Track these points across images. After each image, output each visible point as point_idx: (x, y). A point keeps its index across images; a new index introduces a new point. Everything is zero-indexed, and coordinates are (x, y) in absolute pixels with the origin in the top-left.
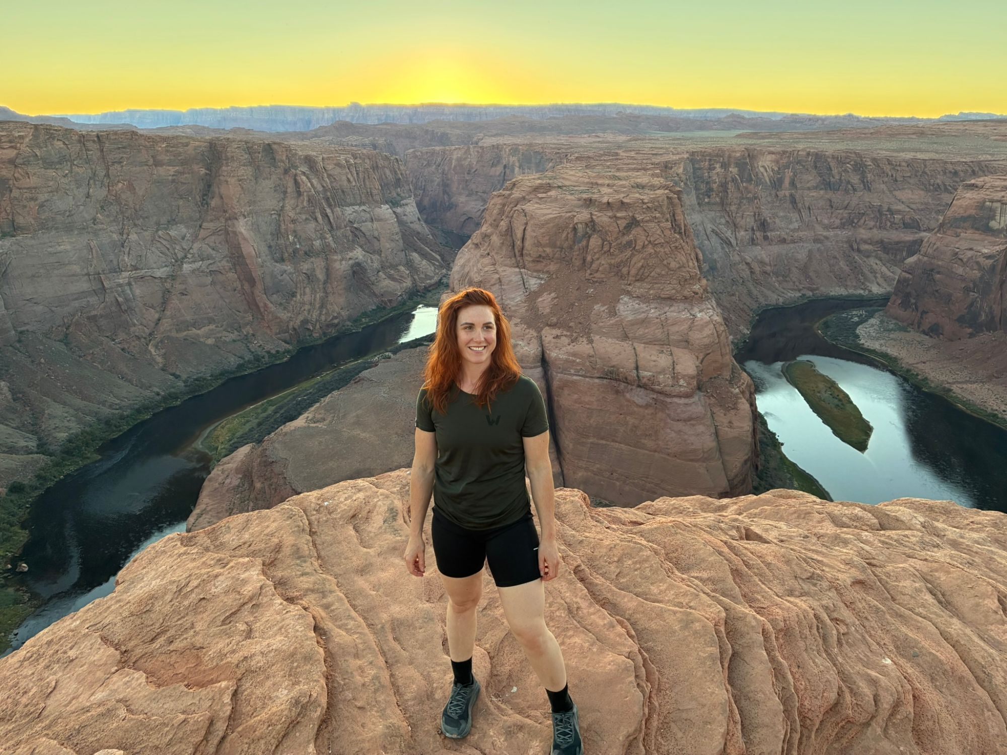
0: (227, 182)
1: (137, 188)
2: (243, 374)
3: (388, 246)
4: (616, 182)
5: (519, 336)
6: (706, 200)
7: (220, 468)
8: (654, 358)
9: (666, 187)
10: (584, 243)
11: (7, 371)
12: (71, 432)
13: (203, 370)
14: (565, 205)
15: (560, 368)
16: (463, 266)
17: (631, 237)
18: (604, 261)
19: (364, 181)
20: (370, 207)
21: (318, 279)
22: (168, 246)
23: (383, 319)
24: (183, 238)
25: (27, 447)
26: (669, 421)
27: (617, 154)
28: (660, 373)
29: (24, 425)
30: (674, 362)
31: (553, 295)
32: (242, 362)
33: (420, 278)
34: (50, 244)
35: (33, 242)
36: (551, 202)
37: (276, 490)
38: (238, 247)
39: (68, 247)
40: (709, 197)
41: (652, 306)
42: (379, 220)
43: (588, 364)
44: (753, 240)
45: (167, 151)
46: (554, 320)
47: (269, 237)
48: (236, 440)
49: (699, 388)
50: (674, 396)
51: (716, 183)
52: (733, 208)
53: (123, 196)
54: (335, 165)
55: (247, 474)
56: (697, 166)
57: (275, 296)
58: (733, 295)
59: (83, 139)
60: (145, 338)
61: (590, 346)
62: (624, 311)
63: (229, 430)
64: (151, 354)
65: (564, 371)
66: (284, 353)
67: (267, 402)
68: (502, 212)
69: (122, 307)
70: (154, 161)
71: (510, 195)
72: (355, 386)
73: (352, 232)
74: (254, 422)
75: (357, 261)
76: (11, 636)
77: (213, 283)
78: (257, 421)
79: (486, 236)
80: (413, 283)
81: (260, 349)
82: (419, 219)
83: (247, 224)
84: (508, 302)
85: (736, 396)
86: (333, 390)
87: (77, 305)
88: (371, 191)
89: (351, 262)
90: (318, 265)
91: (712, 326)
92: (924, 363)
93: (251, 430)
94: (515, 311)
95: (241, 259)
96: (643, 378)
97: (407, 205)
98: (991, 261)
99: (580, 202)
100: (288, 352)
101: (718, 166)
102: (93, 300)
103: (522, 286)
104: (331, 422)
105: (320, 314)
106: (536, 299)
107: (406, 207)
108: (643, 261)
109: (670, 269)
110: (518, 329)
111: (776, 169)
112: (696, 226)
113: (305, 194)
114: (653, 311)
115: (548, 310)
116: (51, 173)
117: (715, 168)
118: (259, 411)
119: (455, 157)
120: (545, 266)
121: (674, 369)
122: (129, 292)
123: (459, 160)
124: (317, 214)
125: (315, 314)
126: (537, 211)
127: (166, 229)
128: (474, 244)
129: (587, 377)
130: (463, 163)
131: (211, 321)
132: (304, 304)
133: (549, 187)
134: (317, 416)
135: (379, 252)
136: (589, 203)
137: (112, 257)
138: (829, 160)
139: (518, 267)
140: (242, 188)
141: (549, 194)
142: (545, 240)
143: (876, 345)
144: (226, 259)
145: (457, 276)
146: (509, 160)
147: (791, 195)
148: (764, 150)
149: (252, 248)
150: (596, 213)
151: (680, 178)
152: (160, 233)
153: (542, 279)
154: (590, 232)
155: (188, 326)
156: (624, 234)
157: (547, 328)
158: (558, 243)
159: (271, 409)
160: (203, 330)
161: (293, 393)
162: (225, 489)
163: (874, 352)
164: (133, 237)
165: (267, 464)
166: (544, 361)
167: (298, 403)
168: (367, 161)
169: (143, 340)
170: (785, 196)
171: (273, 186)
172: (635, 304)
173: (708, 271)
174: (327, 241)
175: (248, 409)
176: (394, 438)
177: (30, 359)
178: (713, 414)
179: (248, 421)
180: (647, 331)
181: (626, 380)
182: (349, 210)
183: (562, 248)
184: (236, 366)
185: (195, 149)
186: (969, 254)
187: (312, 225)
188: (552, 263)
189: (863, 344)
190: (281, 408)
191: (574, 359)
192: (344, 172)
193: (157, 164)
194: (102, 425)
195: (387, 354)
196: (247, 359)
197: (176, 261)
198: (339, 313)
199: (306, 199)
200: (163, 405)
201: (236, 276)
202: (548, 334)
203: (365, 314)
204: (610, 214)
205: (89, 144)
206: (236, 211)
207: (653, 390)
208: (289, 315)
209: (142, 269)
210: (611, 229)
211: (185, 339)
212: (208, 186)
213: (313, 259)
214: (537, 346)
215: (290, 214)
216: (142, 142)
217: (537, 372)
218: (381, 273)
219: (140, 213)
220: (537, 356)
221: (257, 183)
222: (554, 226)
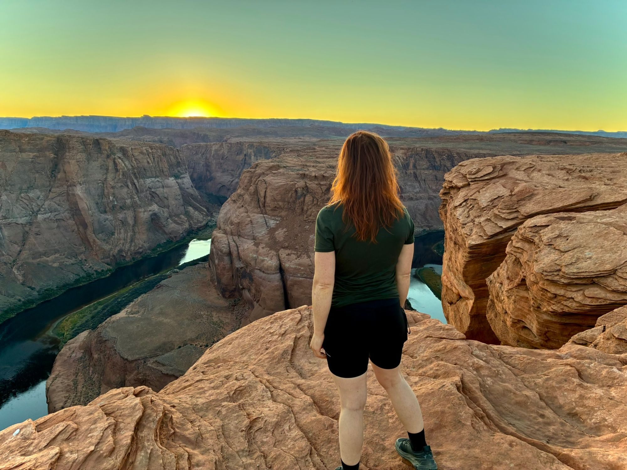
0: (69, 162)
1: (8, 167)
2: (79, 285)
3: (173, 202)
4: (318, 164)
5: (264, 255)
7: (68, 347)
10: (302, 199)
13: (51, 283)
14: (289, 177)
15: (291, 273)
16: (226, 214)
18: (314, 210)
19: (158, 163)
20: (162, 179)
21: (129, 224)
22: (28, 203)
23: (171, 248)
24: (38, 198)
27: (314, 149)
31: (285, 230)
32: (78, 277)
33: (194, 222)
36: (281, 175)
37: (109, 358)
38: (76, 204)
42: (168, 187)
43: (308, 270)
45: (29, 143)
46: (287, 244)
47: (97, 197)
48: (77, 328)
54: (140, 153)
55: (87, 350)
57: (100, 235)
60: (10, 264)
61: (309, 260)
63: (72, 322)
64: (14, 275)
65: (294, 275)
66: (107, 271)
67: (98, 303)
68: (250, 181)
70: (20, 149)
71: (255, 171)
72: (157, 290)
73: (150, 194)
74: (89, 316)
75: (154, 212)
77: (58, 227)
78: (91, 315)
79: (240, 196)
80: (190, 226)
81: (91, 269)
82: (192, 187)
83: (82, 189)
84: (257, 234)
86: (142, 293)
88: (162, 169)
89: (151, 213)
90: (129, 215)
93: (87, 321)
94: (262, 240)
95: (77, 212)
97: (184, 178)
99: (298, 176)
100: (110, 270)
103: (265, 225)
104: (143, 313)
105: (131, 246)
106: (274, 233)
107: (184, 179)
110: (264, 250)
111: (405, 158)
113: (121, 170)
115: (282, 239)
118: (92, 309)
119: (213, 149)
120: (279, 213)
123: (216, 151)
124: (128, 183)
125: (127, 246)
126: (273, 181)
127: (26, 192)
128: (232, 200)
129: (308, 278)
130: (219, 152)
131: (56, 251)
132: (120, 239)
133: (278, 167)
134: (134, 310)
135: (168, 207)
136: (304, 176)
138: (434, 153)
139: (262, 213)
140: (79, 167)
141: (279, 171)
142: (279, 198)
144: (67, 211)
145: (222, 220)
146: (248, 152)
147: (414, 173)
148: (398, 147)
149: (85, 204)
150: (308, 182)
152: (22, 195)
153: (277, 220)
154: (305, 193)
155: (40, 255)
156: (325, 194)
157: (282, 249)
158: (286, 199)
159: (100, 307)
160: (51, 257)
161: (115, 296)
162: (71, 361)
164: (4, 197)
165: (102, 341)
166: (281, 270)
167: (119, 303)
168: (159, 151)
169: (9, 265)
170: (411, 173)
171: (99, 165)
174: (135, 200)
175: (84, 308)
176: (186, 322)
179: (84, 316)
182: (148, 181)
183: (289, 202)
184: (74, 281)
185: (48, 142)
187: (125, 190)
188: (283, 211)
190: (107, 306)
191: (299, 267)
192: (145, 157)
193: (22, 151)
195: (175, 270)
196: (81, 276)
197: (33, 213)
198: (143, 245)
199: (121, 173)
200: (23, 307)
201: (74, 222)
202: (283, 253)
203: (159, 246)
204: (316, 182)
206: (75, 181)
208: (110, 247)
209: (9, 218)
210: (318, 191)
211: (38, 264)
212: (56, 165)
213: (125, 211)
214: (277, 261)
215: (111, 183)
216: (12, 137)
217: (277, 276)
218: (169, 220)
219: (9, 182)
220: (277, 267)
221: (89, 163)
222: (283, 190)
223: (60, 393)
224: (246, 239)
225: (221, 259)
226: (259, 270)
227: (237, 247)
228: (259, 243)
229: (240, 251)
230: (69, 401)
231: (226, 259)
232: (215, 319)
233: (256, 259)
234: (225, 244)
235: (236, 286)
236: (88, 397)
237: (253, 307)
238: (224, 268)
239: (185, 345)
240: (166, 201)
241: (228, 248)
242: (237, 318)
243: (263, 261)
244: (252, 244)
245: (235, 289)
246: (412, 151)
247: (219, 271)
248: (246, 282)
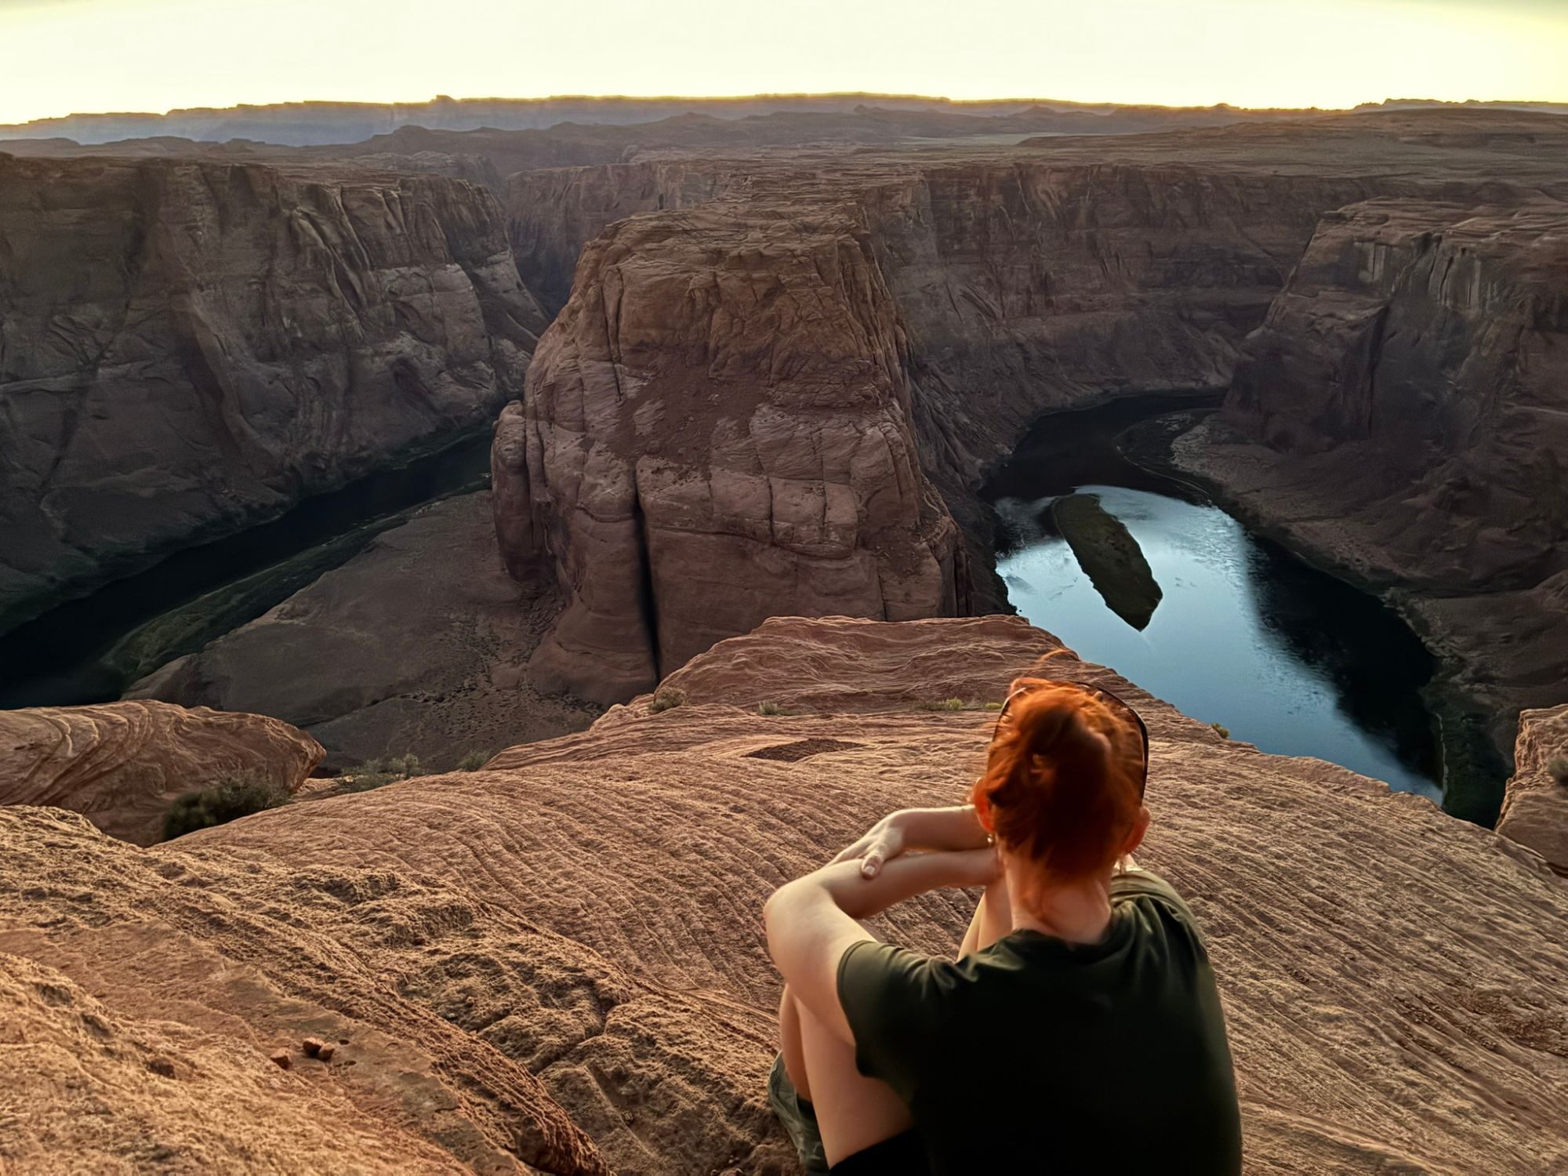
0: (168, 231)
2: (201, 543)
3: (458, 330)
5: (600, 472)
6: (956, 247)
8: (796, 500)
9: (847, 229)
10: (705, 321)
13: (134, 539)
14: (681, 261)
15: (658, 520)
16: (543, 360)
17: (773, 310)
18: (734, 352)
19: (416, 226)
20: (427, 269)
21: (334, 386)
22: (72, 341)
24: (97, 326)
26: (813, 595)
27: (814, 176)
28: (802, 523)
30: (825, 505)
31: (658, 405)
32: (201, 523)
33: (510, 380)
36: (662, 257)
38: (192, 338)
40: (960, 242)
41: (802, 419)
42: (443, 289)
43: (699, 512)
44: (1029, 307)
45: (65, 184)
46: (657, 444)
47: (247, 320)
49: (863, 543)
50: (822, 558)
51: (970, 219)
52: (998, 258)
54: (364, 200)
56: (939, 193)
57: (259, 416)
58: (992, 395)
60: (34, 491)
61: (705, 484)
62: (760, 428)
64: (44, 516)
65: (665, 524)
66: (275, 507)
68: (593, 273)
70: (43, 201)
71: (608, 246)
72: (366, 557)
73: (395, 310)
75: (400, 355)
77: (151, 398)
79: (573, 313)
80: (500, 389)
81: (233, 503)
82: (518, 285)
83: (206, 300)
84: (591, 417)
85: (921, 555)
88: (428, 244)
89: (390, 358)
90: (332, 365)
91: (887, 447)
92: (1258, 491)
94: (599, 431)
95: (196, 357)
96: (779, 531)
97: (497, 263)
98: (1357, 333)
99: (704, 256)
100: (281, 505)
101: (972, 192)
103: (614, 391)
104: (314, 617)
105: (339, 443)
106: (632, 412)
107: (496, 267)
108: (791, 348)
109: (830, 361)
110: (602, 459)
111: (1065, 195)
112: (935, 288)
113: (308, 250)
115: (649, 429)
117: (967, 196)
119: (583, 184)
120: (649, 359)
121: (824, 516)
122: (3, 416)
123: (591, 188)
124: (330, 282)
125: (329, 444)
126: (639, 271)
127: (66, 312)
128: (559, 324)
129: (699, 533)
130: (597, 192)
131: (148, 460)
132: (310, 427)
133: (667, 232)
134: (298, 607)
135: (444, 341)
136: (717, 256)
138: (1147, 180)
139: (610, 360)
141: (664, 243)
142: (648, 318)
143: (1194, 467)
144: (172, 359)
146: (666, 188)
147: (1091, 237)
148: (1046, 164)
149: (215, 339)
150: (722, 273)
151: (906, 212)
152: (56, 318)
153: (645, 379)
154: (713, 303)
155: (108, 469)
156: (764, 306)
157: (644, 457)
158: (669, 321)
160: (134, 474)
163: (1190, 476)
165: (200, 686)
166: (636, 509)
168: (428, 193)
169: (30, 493)
170: (1080, 238)
171: (251, 237)
172: (777, 417)
173: (951, 358)
174: (349, 324)
176: (407, 638)
178: (881, 582)
179: (197, 619)
180: (791, 458)
181: (754, 536)
182: (391, 274)
183: (674, 330)
184: (190, 531)
185: (114, 180)
186: (1329, 322)
187: (323, 300)
188: (661, 354)
189: (1176, 465)
191: (680, 505)
192: (381, 211)
193: (49, 205)
196: (209, 519)
197: (86, 364)
198: (370, 441)
199: (309, 257)
200: (60, 597)
201: (191, 386)
202: (646, 466)
203: (415, 441)
204: (742, 274)
206: (187, 280)
207: (792, 550)
208: (284, 446)
209: (26, 379)
210: (744, 298)
211: (102, 491)
212: (139, 238)
213: (326, 356)
214: (626, 487)
215: (284, 283)
216: (21, 170)
217: (625, 527)
218: (444, 375)
219: (22, 287)
220: (625, 502)
221: (223, 232)
222: (663, 294)
224: (565, 428)
225: (503, 481)
226: (584, 510)
227: (543, 450)
228: (593, 440)
229: (545, 460)
231: (517, 480)
232: (481, 632)
233: (577, 483)
234: (515, 442)
235: (539, 550)
237: (572, 602)
238: (511, 505)
239: (388, 696)
240: (437, 326)
241: (520, 453)
242: (533, 630)
243: (594, 487)
244: (577, 443)
245: (537, 556)
246: (1085, 176)
247: (500, 512)
248: (557, 542)
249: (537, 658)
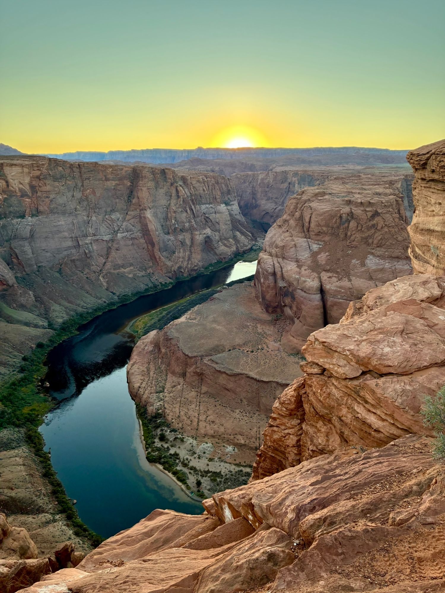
0: (142, 189)
1: (97, 193)
2: (148, 294)
3: (224, 227)
4: (364, 191)
5: (307, 276)
7: (142, 341)
9: (394, 194)
10: (346, 225)
11: (32, 286)
12: (64, 319)
13: (127, 291)
14: (334, 204)
15: (332, 295)
16: (272, 238)
17: (375, 222)
18: (358, 236)
19: (212, 191)
20: (215, 206)
21: (187, 244)
22: (110, 224)
23: (221, 268)
24: (118, 220)
25: (43, 325)
27: (360, 176)
29: (41, 314)
31: (327, 254)
32: (147, 287)
34: (54, 221)
35: (46, 220)
36: (326, 202)
37: (173, 353)
38: (146, 225)
39: (63, 223)
41: (387, 261)
42: (219, 213)
43: (349, 293)
45: (112, 173)
46: (328, 268)
47: (162, 220)
48: (147, 328)
53: (90, 197)
54: (197, 181)
55: (157, 345)
56: (409, 183)
57: (164, 253)
59: (71, 166)
61: (350, 283)
62: (370, 264)
63: (143, 323)
64: (101, 282)
65: (334, 296)
66: (169, 284)
67: (162, 309)
68: (296, 208)
69: (88, 255)
70: (105, 178)
71: (301, 198)
72: (211, 302)
73: (204, 219)
74: (156, 319)
75: (207, 235)
76: (44, 417)
77: (133, 244)
78: (158, 318)
79: (286, 221)
80: (237, 249)
81: (157, 281)
82: (240, 213)
83: (151, 213)
84: (300, 257)
86: (197, 304)
87: (66, 253)
88: (215, 197)
89: (205, 236)
90: (186, 237)
93: (155, 323)
94: (304, 262)
95: (147, 232)
97: (233, 205)
99: (344, 202)
100: (171, 283)
102: (74, 251)
103: (308, 248)
104: (200, 320)
105: (188, 264)
106: (317, 256)
107: (233, 206)
108: (381, 236)
109: (398, 241)
110: (307, 272)
113: (182, 197)
114: (387, 264)
115: (324, 262)
116: (56, 184)
118: (158, 313)
119: (260, 178)
120: (322, 238)
122: (91, 247)
123: (262, 179)
124: (187, 209)
125: (185, 264)
126: (318, 207)
127: (110, 215)
128: (278, 225)
129: (347, 300)
130: (265, 181)
131: (131, 265)
132: (179, 258)
133: (324, 194)
134: (192, 317)
135: (219, 231)
136: (349, 202)
137: (83, 229)
139: (306, 238)
140: (150, 193)
141: (325, 197)
142: (323, 223)
144: (139, 232)
145: (267, 244)
146: (292, 180)
149: (153, 226)
150: (354, 208)
152: (107, 216)
153: (320, 245)
154: (350, 219)
156: (370, 220)
157: (324, 272)
158: (330, 225)
159: (164, 313)
160: (127, 269)
161: (175, 305)
162: (145, 352)
164: (94, 218)
165: (168, 339)
166: (322, 291)
167: (179, 310)
168: (213, 179)
169: (97, 273)
171: (165, 192)
172: (377, 260)
174: (192, 223)
175: (152, 312)
176: (235, 330)
177: (43, 281)
179: (153, 319)
180: (384, 275)
182: (203, 207)
183: (333, 228)
184: (144, 289)
185: (126, 172)
187: (185, 214)
188: (327, 236)
190: (170, 312)
191: (340, 290)
192: (202, 185)
193: (107, 180)
194: (78, 317)
195: (224, 286)
196: (150, 286)
197: (114, 232)
198: (197, 264)
199: (182, 200)
200: (108, 308)
201: (144, 241)
202: (325, 276)
203: (211, 265)
204: (362, 209)
205: (75, 169)
206: (146, 206)
208: (172, 263)
209: (97, 236)
210: (363, 217)
211: (118, 274)
212: (132, 192)
213: (184, 233)
214: (318, 282)
215: (173, 208)
216: (100, 168)
217: (318, 296)
218: (220, 243)
219: (97, 206)
220: (318, 288)
221: (156, 190)
222: (329, 215)
223: (136, 376)
224: (290, 261)
225: (266, 278)
226: (301, 289)
227: (281, 268)
228: (302, 265)
229: (283, 272)
230: (144, 383)
231: (271, 278)
232: (260, 331)
233: (298, 280)
234: (271, 265)
235: (279, 303)
236: (158, 381)
237: (294, 323)
238: (269, 287)
239: (234, 349)
241: (273, 269)
242: (278, 331)
243: (305, 281)
244: (295, 266)
245: (278, 305)
247: (264, 289)
248: (288, 300)
249: (284, 340)
